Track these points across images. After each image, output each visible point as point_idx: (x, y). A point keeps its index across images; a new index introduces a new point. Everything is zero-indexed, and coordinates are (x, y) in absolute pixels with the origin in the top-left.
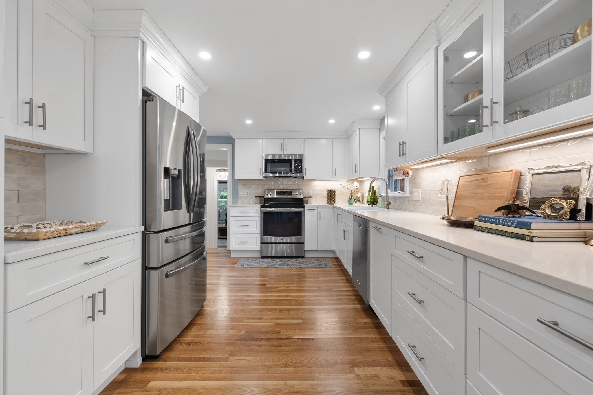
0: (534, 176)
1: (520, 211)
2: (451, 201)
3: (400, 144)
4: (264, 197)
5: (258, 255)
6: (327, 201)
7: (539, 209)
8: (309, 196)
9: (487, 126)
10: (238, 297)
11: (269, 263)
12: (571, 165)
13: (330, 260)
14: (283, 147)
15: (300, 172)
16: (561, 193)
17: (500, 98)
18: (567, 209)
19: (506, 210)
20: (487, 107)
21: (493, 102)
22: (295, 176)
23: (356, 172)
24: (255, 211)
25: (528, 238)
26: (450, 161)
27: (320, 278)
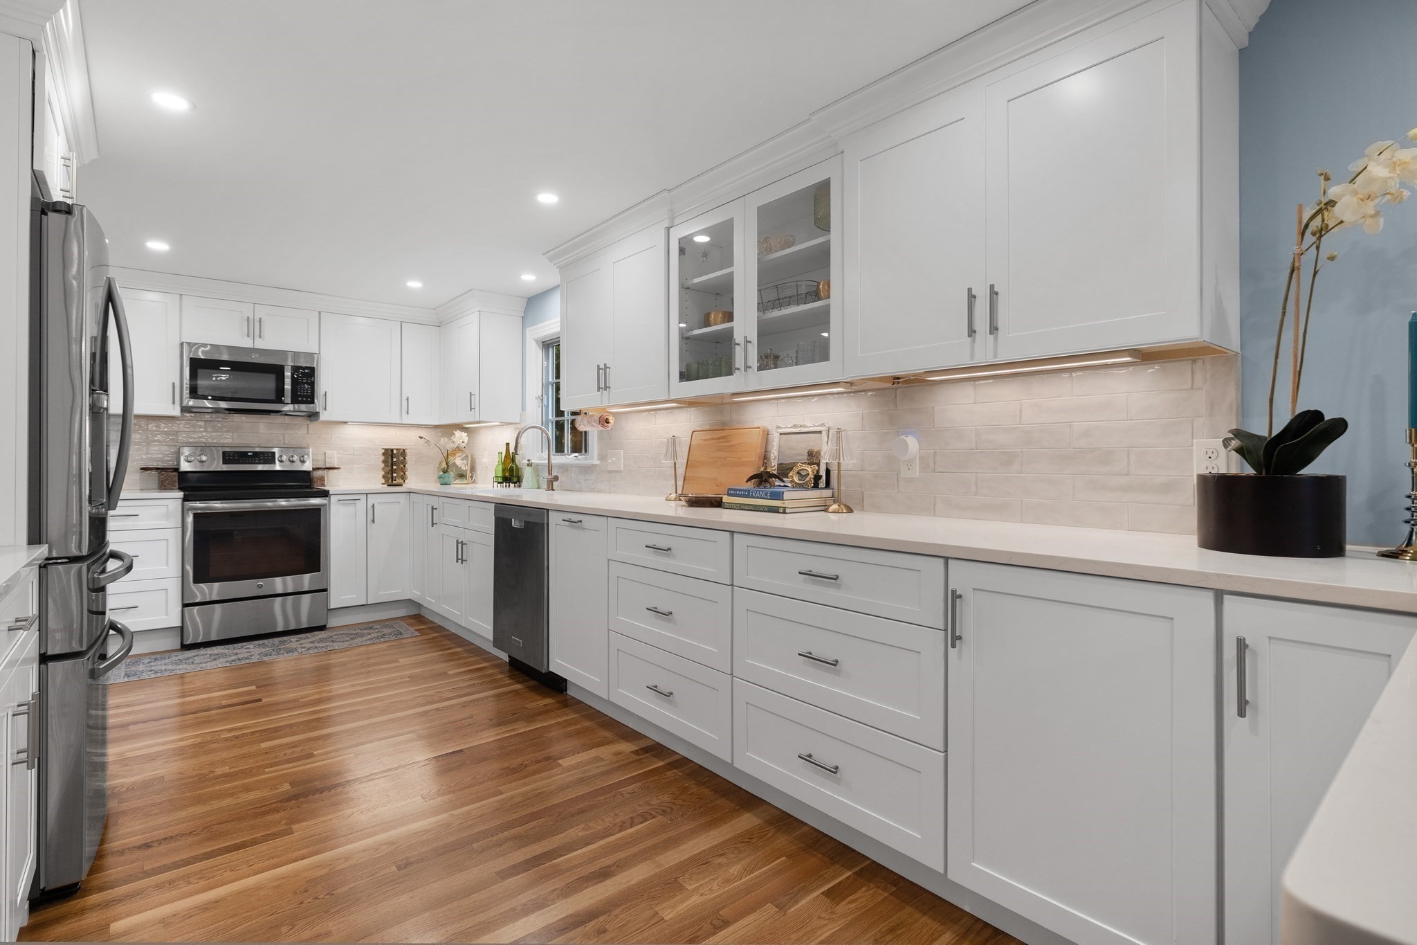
0: (782, 436)
1: (770, 480)
2: (681, 471)
3: (599, 369)
4: (176, 470)
5: (173, 642)
6: (384, 477)
7: (788, 478)
8: (328, 466)
9: (739, 369)
10: (198, 740)
11: (225, 655)
12: (815, 426)
13: (402, 623)
14: (253, 326)
15: (310, 399)
16: (806, 457)
17: (753, 337)
18: (811, 476)
19: (756, 480)
20: (739, 344)
21: (747, 342)
22: (294, 411)
23: (471, 409)
24: (163, 510)
25: (781, 510)
26: (679, 405)
27: (401, 660)
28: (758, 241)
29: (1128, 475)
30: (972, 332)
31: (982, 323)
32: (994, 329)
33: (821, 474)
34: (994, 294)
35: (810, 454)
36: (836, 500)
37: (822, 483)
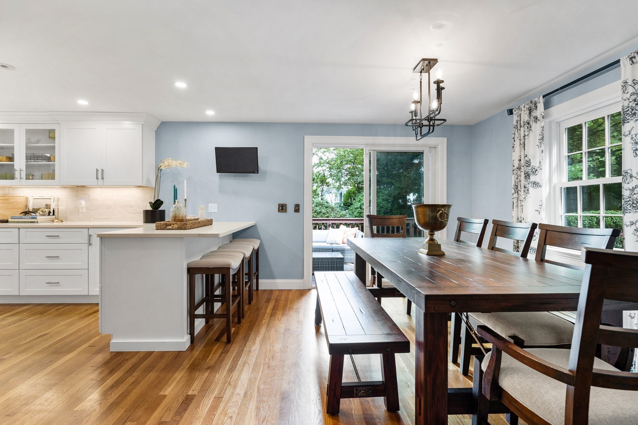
28: (26, 139)
29: (136, 210)
30: (97, 178)
31: (100, 176)
32: (103, 178)
33: (51, 211)
34: (102, 170)
35: (47, 205)
36: (56, 218)
37: (51, 214)
